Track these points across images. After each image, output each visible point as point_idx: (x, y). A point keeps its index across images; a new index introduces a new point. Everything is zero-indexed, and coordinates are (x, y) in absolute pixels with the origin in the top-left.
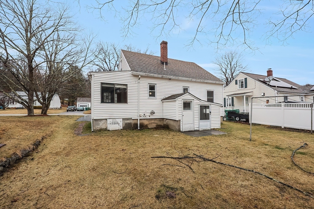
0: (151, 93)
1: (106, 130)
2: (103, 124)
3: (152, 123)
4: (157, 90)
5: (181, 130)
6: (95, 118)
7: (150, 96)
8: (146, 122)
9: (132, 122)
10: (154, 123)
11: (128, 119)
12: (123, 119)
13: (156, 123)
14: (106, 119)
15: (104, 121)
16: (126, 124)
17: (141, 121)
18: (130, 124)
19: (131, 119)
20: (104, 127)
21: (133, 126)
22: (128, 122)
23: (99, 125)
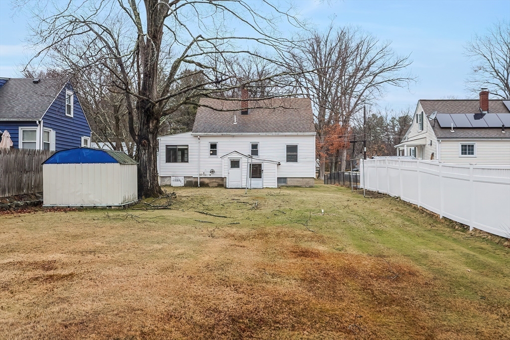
0: (212, 152)
1: (170, 186)
2: (168, 181)
3: (213, 182)
4: (219, 148)
5: (227, 186)
6: (161, 175)
7: (211, 154)
8: (207, 181)
9: (194, 180)
10: (215, 182)
11: (189, 177)
12: (184, 177)
13: (217, 182)
14: (170, 177)
15: (169, 178)
16: (187, 182)
17: (202, 180)
18: (191, 181)
19: (192, 177)
20: (168, 183)
21: (194, 184)
22: (190, 179)
23: (164, 181)
